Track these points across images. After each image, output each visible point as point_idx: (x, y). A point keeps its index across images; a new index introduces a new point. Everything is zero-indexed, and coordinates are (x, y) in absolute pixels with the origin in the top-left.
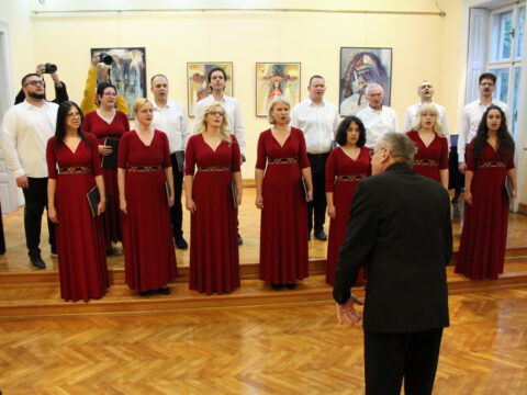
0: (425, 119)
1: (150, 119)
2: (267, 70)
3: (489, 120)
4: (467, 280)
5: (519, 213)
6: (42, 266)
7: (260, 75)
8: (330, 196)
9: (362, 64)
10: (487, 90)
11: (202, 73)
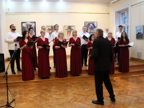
0: (109, 35)
1: (45, 35)
2: (67, 27)
3: (123, 35)
4: (121, 73)
5: (131, 59)
6: (15, 73)
7: (65, 29)
9: (90, 26)
10: (121, 30)
11: (50, 28)
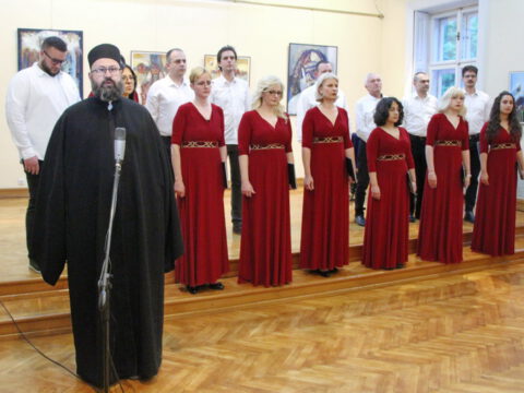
0: (455, 103)
2: (216, 63)
3: (502, 105)
7: (210, 68)
8: (373, 176)
9: (309, 61)
10: (471, 81)
11: (147, 63)
